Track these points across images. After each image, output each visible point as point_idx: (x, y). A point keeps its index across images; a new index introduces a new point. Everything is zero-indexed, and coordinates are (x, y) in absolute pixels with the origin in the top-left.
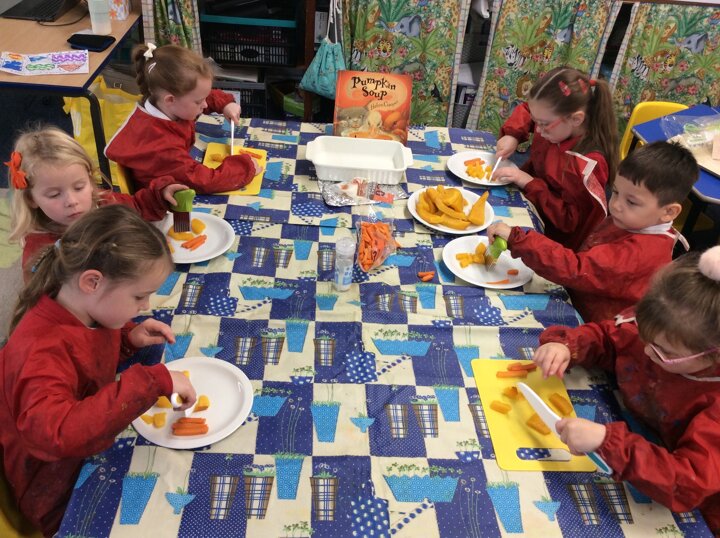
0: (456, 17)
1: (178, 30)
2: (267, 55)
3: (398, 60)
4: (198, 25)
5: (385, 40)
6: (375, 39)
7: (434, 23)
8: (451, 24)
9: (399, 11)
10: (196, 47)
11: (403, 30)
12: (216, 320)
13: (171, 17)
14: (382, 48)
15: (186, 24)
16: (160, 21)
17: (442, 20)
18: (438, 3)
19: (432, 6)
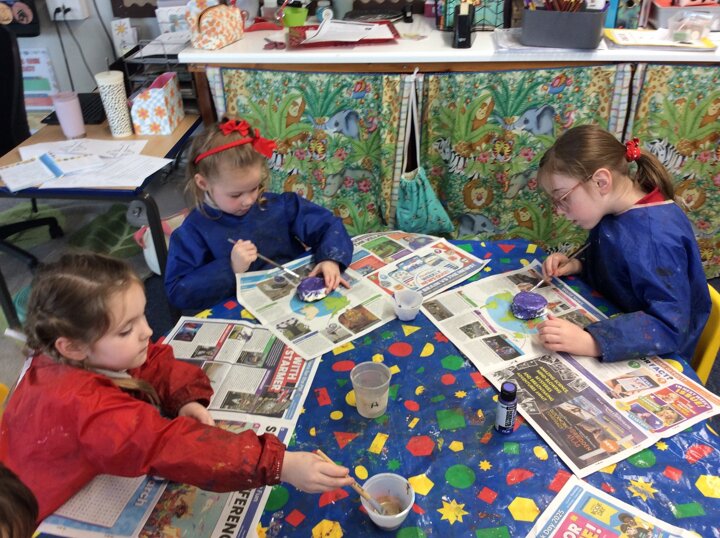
0: (606, 105)
5: (502, 139)
6: (489, 139)
7: (573, 116)
8: (598, 114)
9: (521, 101)
11: (528, 126)
14: (498, 150)
17: (586, 110)
18: (579, 88)
19: (570, 92)
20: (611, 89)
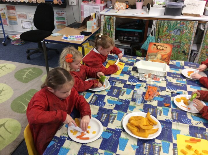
0: (192, 30)
1: (109, 32)
2: (133, 39)
3: (172, 42)
4: (115, 30)
5: (168, 36)
6: (165, 35)
7: (185, 31)
8: (190, 32)
9: (174, 27)
10: (113, 36)
11: (175, 33)
12: (98, 107)
13: (108, 28)
15: (112, 30)
16: (105, 29)
17: (187, 30)
18: (186, 25)
19: (184, 26)
20: (193, 26)
